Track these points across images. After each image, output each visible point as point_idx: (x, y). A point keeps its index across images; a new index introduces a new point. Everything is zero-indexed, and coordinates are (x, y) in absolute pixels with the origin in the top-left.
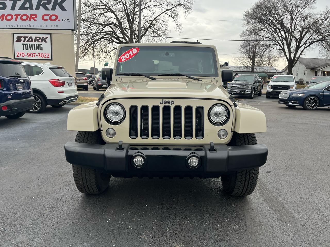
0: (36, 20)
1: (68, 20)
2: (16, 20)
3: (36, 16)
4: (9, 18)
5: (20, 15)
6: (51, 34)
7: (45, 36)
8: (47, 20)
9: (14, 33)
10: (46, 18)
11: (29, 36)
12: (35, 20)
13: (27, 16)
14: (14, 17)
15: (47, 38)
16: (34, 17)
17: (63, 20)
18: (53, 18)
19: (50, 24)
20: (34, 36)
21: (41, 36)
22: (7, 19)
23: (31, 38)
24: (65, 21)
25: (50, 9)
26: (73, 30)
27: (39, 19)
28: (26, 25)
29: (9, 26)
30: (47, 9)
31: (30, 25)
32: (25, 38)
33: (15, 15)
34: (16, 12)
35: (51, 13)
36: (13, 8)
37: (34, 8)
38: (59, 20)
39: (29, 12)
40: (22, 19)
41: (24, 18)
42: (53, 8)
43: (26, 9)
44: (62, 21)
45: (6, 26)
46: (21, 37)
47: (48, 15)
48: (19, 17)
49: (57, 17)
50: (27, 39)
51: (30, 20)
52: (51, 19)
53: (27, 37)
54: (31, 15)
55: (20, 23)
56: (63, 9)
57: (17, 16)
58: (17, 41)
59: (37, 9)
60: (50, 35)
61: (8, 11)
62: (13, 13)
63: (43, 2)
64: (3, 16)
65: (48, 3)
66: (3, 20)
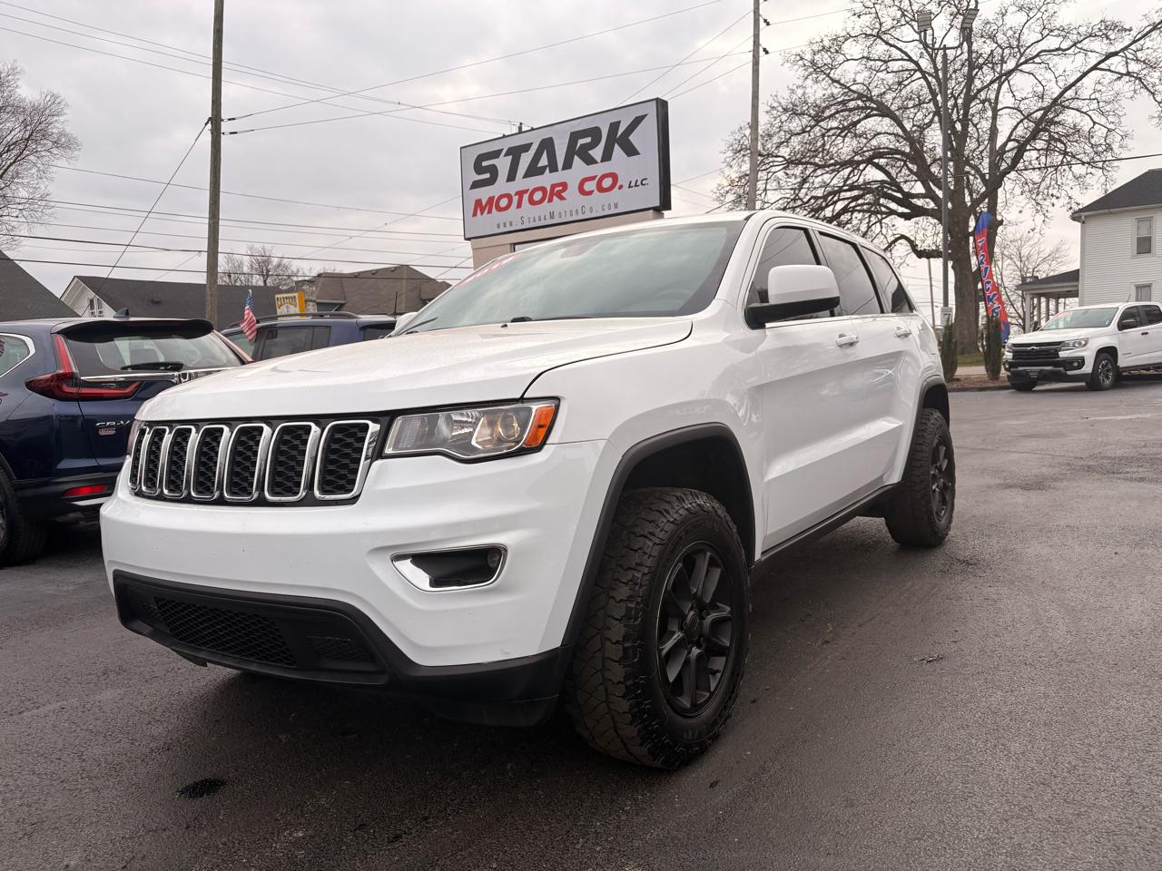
0: (564, 199)
1: (644, 182)
2: (519, 206)
3: (564, 186)
4: (504, 202)
5: (526, 191)
8: (590, 193)
9: (515, 244)
10: (589, 186)
12: (562, 198)
13: (543, 189)
14: (515, 199)
16: (558, 191)
17: (633, 184)
18: (607, 183)
19: (598, 203)
22: (499, 209)
24: (636, 186)
25: (599, 159)
26: (656, 209)
27: (569, 194)
28: (542, 217)
29: (505, 225)
30: (590, 161)
31: (552, 216)
33: (517, 193)
34: (521, 183)
35: (599, 169)
36: (511, 177)
37: (560, 165)
38: (621, 187)
39: (547, 179)
40: (532, 202)
41: (538, 196)
42: (607, 156)
43: (541, 171)
44: (630, 187)
45: (499, 226)
47: (592, 178)
48: (526, 197)
49: (614, 177)
51: (550, 200)
52: (601, 189)
54: (553, 186)
55: (527, 214)
56: (631, 151)
57: (520, 194)
59: (568, 164)
61: (501, 187)
62: (512, 188)
63: (581, 142)
64: (491, 199)
65: (594, 144)
66: (490, 212)
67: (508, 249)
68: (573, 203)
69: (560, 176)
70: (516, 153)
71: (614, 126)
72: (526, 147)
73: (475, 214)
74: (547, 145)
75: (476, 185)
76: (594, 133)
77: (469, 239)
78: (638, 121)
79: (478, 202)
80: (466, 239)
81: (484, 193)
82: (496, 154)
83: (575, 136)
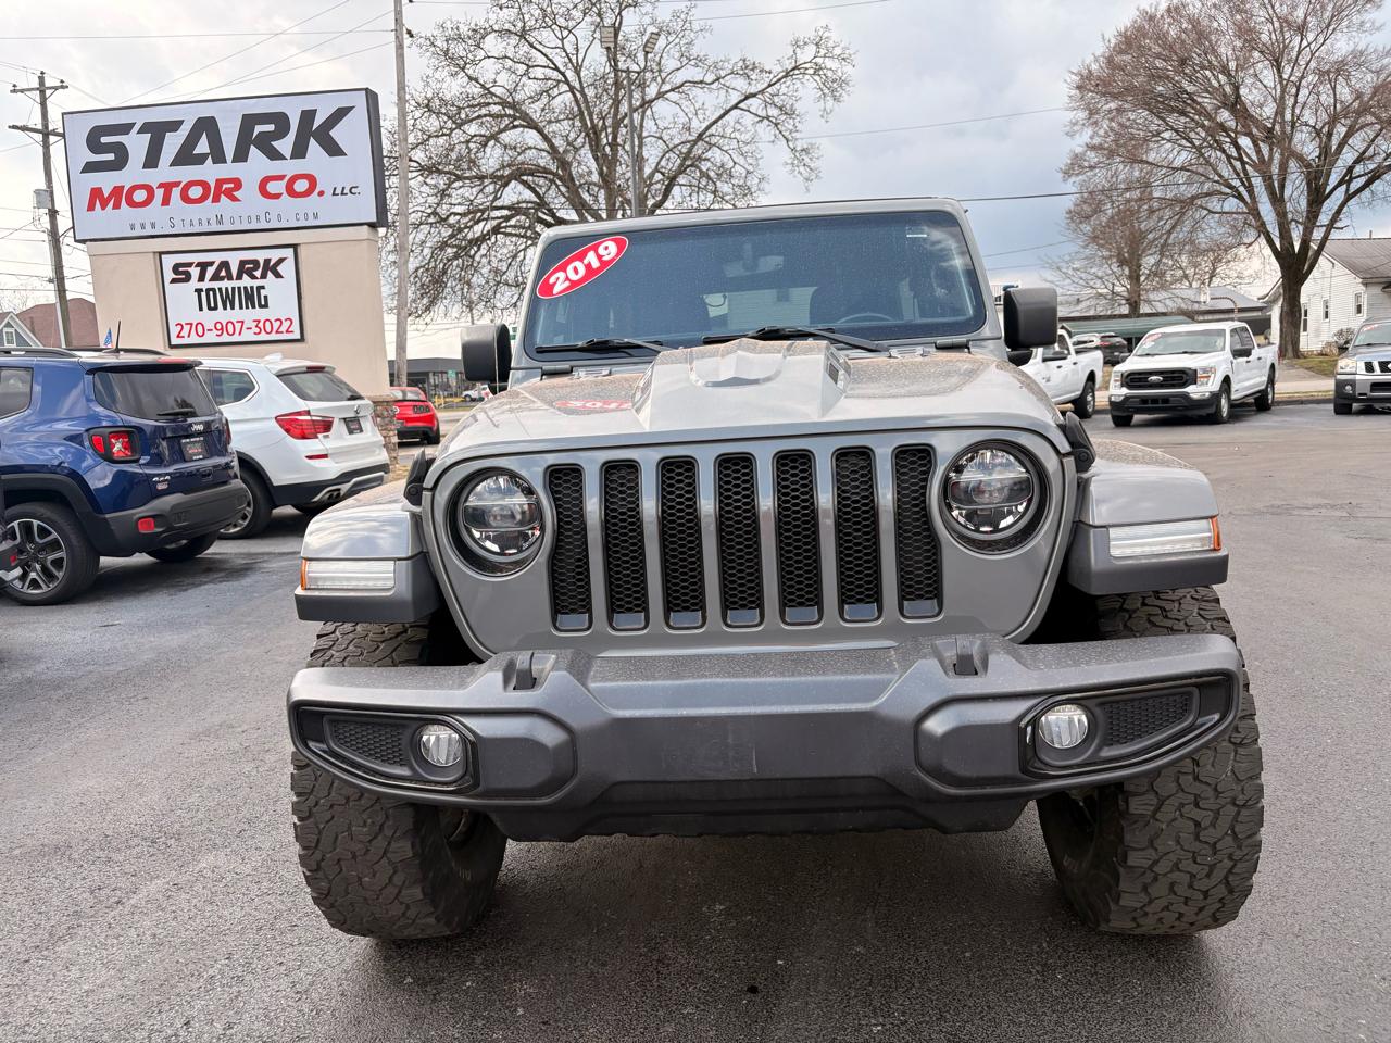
0: (238, 200)
1: (353, 190)
2: (166, 202)
3: (238, 184)
4: (140, 196)
5: (177, 184)
6: (295, 246)
7: (274, 255)
8: (277, 196)
9: (161, 253)
10: (272, 187)
11: (218, 258)
12: (235, 199)
13: (204, 184)
14: (159, 193)
15: (281, 261)
16: (229, 189)
17: (338, 191)
18: (301, 186)
19: (288, 210)
20: (234, 260)
21: (260, 256)
22: (132, 203)
23: (225, 265)
24: (342, 194)
25: (287, 154)
26: (372, 226)
27: (249, 192)
28: (204, 221)
29: (143, 226)
30: (275, 155)
31: (220, 221)
32: (203, 266)
33: (161, 185)
34: (165, 172)
35: (290, 167)
36: (151, 161)
38: (321, 193)
39: (210, 172)
40: (186, 198)
41: (196, 192)
42: (299, 151)
43: (201, 159)
44: (334, 194)
45: (133, 227)
46: (190, 265)
47: (281, 178)
48: (176, 192)
49: (312, 180)
50: (210, 271)
51: (216, 199)
52: (291, 192)
53: (211, 264)
54: (220, 182)
55: (180, 214)
56: (334, 150)
57: (168, 187)
58: (173, 281)
59: (241, 155)
60: (292, 250)
61: (133, 174)
62: (154, 177)
63: (259, 129)
64: (117, 191)
65: (282, 131)
66: (117, 206)
67: (151, 260)
68: (252, 206)
69: (229, 170)
70: (157, 132)
71: (307, 116)
72: (174, 126)
73: (91, 208)
74: (207, 126)
75: (90, 167)
76: (281, 121)
77: (83, 241)
78: (341, 113)
79: (96, 193)
80: (76, 241)
81: (107, 181)
82: (125, 129)
83: (249, 121)
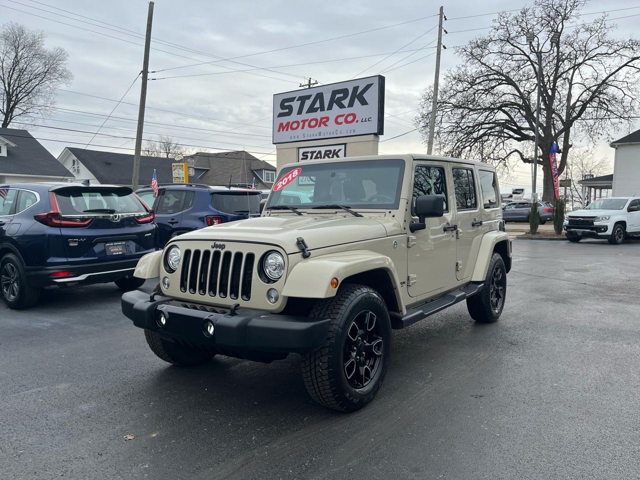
0: (327, 126)
1: (369, 120)
2: (303, 128)
4: (295, 125)
5: (307, 120)
6: (345, 144)
7: (337, 148)
8: (341, 123)
9: (299, 148)
11: (317, 149)
13: (316, 120)
14: (301, 124)
15: (340, 150)
16: (324, 121)
17: (364, 120)
18: (350, 118)
19: (345, 129)
20: (323, 150)
21: (332, 148)
22: (292, 129)
23: (320, 152)
25: (346, 105)
26: (375, 134)
27: (331, 123)
28: (315, 135)
29: (294, 138)
30: (342, 106)
32: (312, 153)
36: (300, 112)
37: (326, 106)
38: (357, 121)
40: (310, 126)
41: (313, 123)
42: (351, 104)
43: (316, 110)
46: (308, 152)
47: (342, 116)
48: (307, 123)
49: (354, 116)
50: (315, 155)
51: (320, 126)
53: (315, 152)
54: (322, 119)
56: (364, 102)
57: (304, 121)
58: (302, 159)
59: (330, 108)
60: (344, 146)
62: (300, 118)
63: (338, 96)
64: (288, 123)
65: (344, 98)
66: (287, 130)
67: (295, 150)
68: (331, 128)
69: (325, 113)
70: (303, 99)
71: (356, 89)
72: (309, 97)
73: (279, 131)
74: (320, 96)
75: (281, 115)
76: (345, 91)
78: (368, 87)
79: (281, 124)
80: (273, 144)
81: (285, 120)
82: (292, 99)
83: (335, 93)
